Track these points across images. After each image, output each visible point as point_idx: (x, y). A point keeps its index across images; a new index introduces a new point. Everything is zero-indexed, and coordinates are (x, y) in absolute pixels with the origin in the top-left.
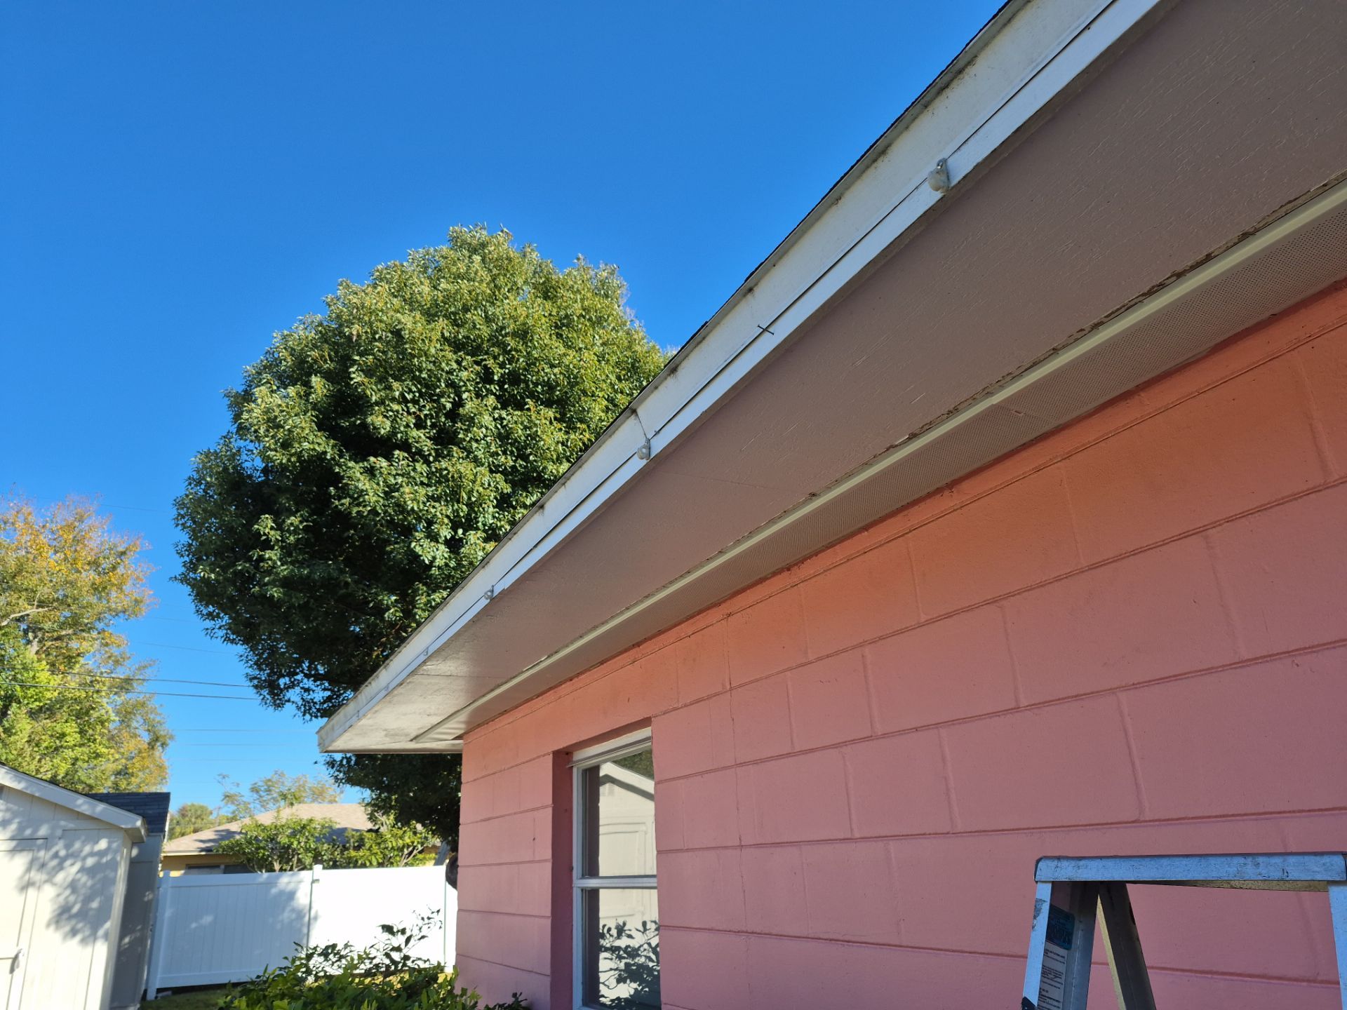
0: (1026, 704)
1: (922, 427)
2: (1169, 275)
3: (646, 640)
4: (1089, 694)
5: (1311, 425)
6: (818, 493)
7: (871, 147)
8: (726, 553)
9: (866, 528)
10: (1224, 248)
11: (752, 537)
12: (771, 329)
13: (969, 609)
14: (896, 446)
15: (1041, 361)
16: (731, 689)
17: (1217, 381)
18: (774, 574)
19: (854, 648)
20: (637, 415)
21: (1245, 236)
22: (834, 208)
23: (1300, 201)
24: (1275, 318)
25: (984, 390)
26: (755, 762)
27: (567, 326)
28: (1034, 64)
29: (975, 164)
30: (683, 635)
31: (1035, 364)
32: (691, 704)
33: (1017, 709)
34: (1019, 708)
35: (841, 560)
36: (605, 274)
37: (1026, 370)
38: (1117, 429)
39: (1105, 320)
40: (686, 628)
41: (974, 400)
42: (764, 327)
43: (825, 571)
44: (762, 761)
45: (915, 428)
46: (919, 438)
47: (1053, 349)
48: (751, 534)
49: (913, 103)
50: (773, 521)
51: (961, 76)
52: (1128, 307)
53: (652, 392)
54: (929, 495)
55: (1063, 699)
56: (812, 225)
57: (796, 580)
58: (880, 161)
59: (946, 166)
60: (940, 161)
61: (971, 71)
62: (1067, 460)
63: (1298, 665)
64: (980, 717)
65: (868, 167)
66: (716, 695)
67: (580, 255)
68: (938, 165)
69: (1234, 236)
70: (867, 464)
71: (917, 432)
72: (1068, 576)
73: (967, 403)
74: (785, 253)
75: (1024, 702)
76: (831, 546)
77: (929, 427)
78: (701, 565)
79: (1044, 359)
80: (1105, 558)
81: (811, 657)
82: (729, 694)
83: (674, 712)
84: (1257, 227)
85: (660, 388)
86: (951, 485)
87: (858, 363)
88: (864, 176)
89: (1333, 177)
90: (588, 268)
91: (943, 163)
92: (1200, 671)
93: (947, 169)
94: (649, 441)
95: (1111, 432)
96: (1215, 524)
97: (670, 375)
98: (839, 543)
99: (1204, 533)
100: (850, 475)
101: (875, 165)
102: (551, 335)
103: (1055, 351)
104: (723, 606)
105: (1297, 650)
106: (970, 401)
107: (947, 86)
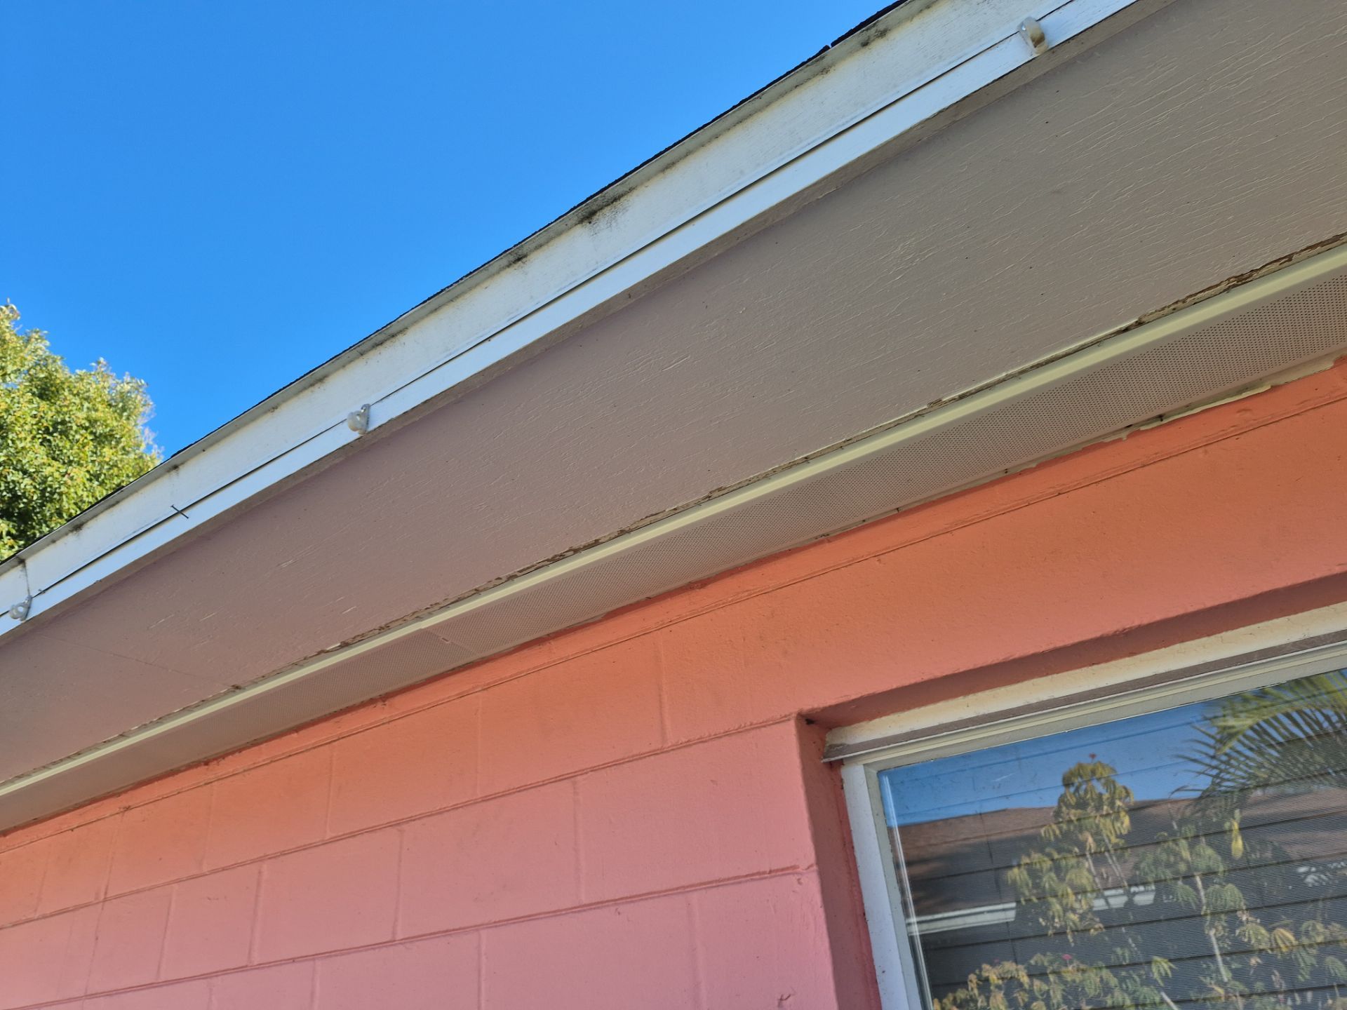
0: (402, 938)
1: (354, 638)
2: (567, 549)
3: (16, 829)
4: (457, 930)
5: (660, 695)
6: (242, 686)
7: (311, 372)
8: (128, 737)
9: (297, 729)
10: (607, 539)
11: (162, 723)
12: (186, 513)
13: (372, 830)
14: (328, 652)
15: (465, 598)
16: (105, 900)
17: (605, 644)
18: (190, 767)
19: (253, 861)
20: (25, 566)
21: (623, 533)
22: (269, 415)
23: (659, 517)
24: (650, 601)
25: (414, 613)
26: (109, 994)
27: (61, 433)
28: (448, 353)
29: (389, 419)
30: (65, 827)
31: (459, 600)
32: (52, 915)
33: (391, 943)
34: (395, 941)
35: (264, 760)
36: (127, 387)
37: (453, 603)
38: (529, 670)
39: (519, 574)
40: (72, 819)
41: (404, 621)
42: (180, 509)
43: (245, 771)
44: (117, 992)
45: (347, 637)
46: (352, 648)
47: (476, 590)
48: (161, 721)
49: (351, 347)
50: (187, 710)
51: (393, 339)
52: (538, 568)
53: (48, 545)
54: (363, 705)
55: (434, 933)
56: (246, 424)
57: (211, 777)
58: (317, 386)
59: (369, 412)
60: (365, 406)
61: (401, 338)
62: (485, 692)
63: (619, 913)
64: (358, 949)
65: (305, 389)
66: (87, 905)
67: (102, 360)
68: (362, 408)
69: (615, 530)
70: (297, 665)
71: (349, 641)
72: (465, 805)
73: (397, 623)
74: (217, 441)
75: (400, 936)
76: (256, 743)
77: (361, 639)
78: (95, 747)
79: (469, 597)
80: (497, 792)
81: (205, 869)
82: (100, 906)
83: (26, 925)
84: (631, 528)
85: (58, 542)
86: (385, 698)
87: (284, 565)
88: (301, 395)
89: (680, 505)
90: (108, 376)
91: (367, 407)
92: (549, 913)
93: (368, 415)
94: (31, 598)
95: (523, 672)
96: (583, 772)
97: (72, 531)
98: (266, 742)
99: (573, 779)
100: (279, 673)
101: (312, 389)
102: (34, 438)
103: (477, 592)
104: (123, 797)
105: (622, 899)
106: (400, 622)
107: (381, 343)
